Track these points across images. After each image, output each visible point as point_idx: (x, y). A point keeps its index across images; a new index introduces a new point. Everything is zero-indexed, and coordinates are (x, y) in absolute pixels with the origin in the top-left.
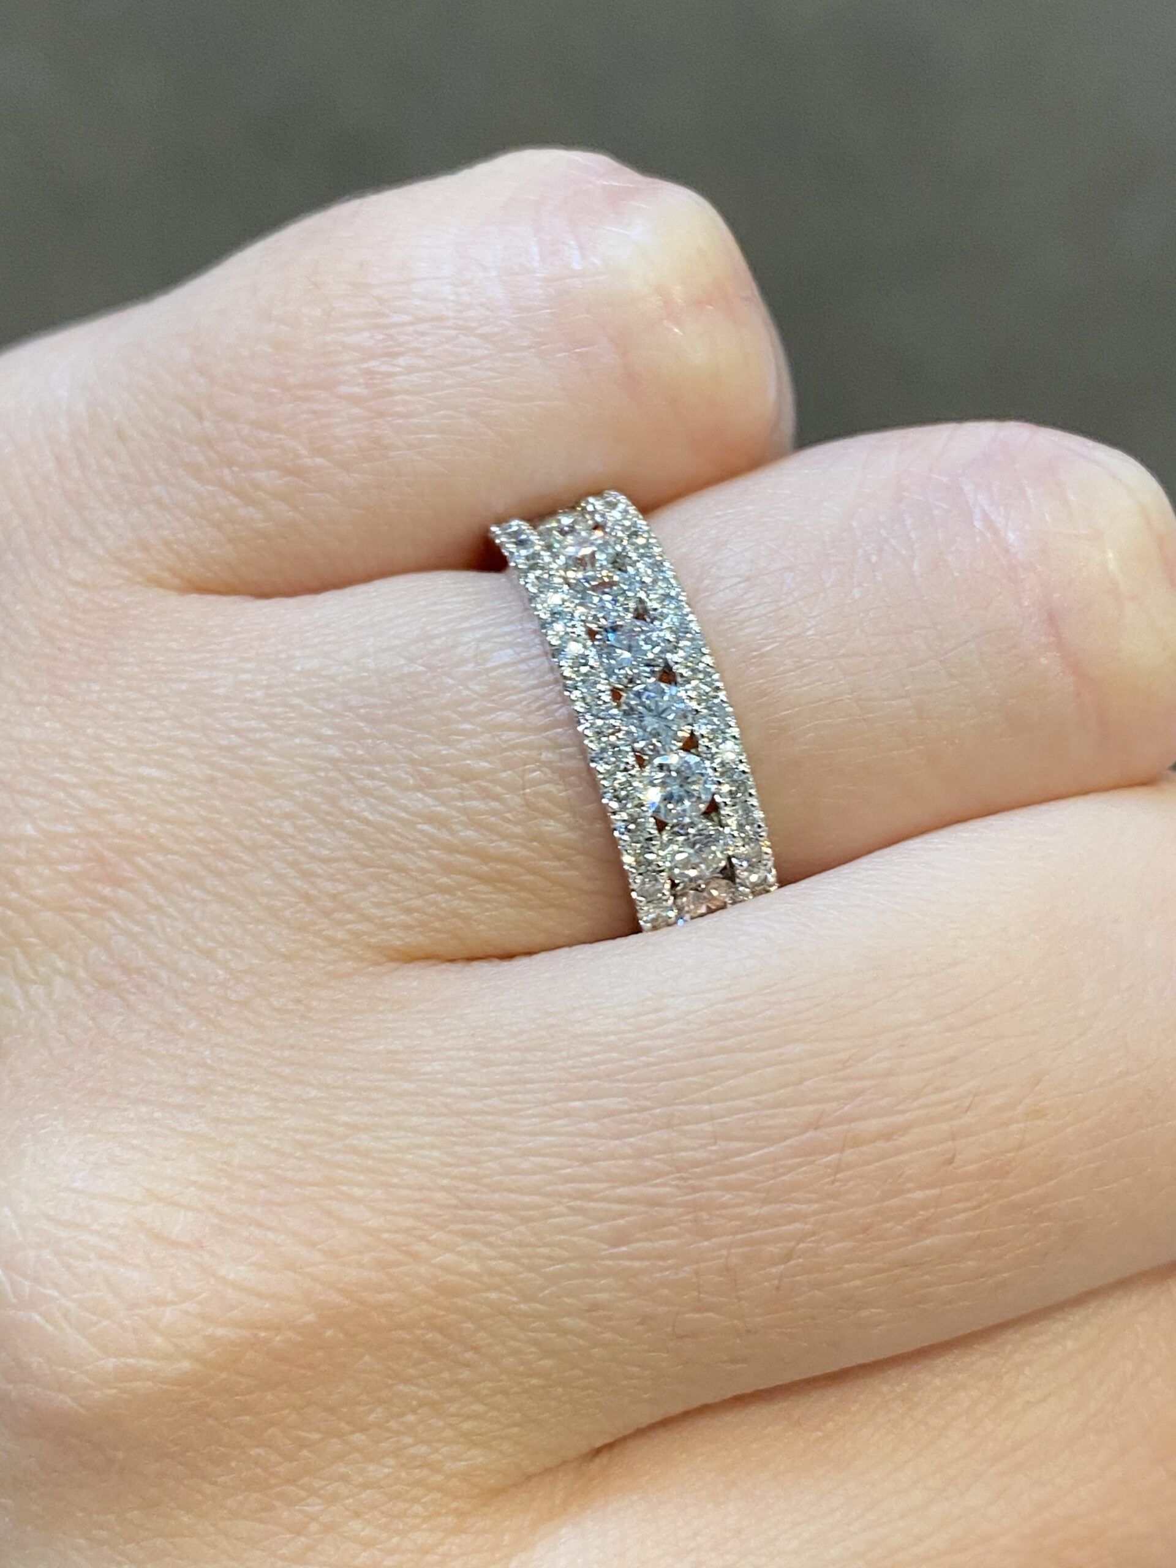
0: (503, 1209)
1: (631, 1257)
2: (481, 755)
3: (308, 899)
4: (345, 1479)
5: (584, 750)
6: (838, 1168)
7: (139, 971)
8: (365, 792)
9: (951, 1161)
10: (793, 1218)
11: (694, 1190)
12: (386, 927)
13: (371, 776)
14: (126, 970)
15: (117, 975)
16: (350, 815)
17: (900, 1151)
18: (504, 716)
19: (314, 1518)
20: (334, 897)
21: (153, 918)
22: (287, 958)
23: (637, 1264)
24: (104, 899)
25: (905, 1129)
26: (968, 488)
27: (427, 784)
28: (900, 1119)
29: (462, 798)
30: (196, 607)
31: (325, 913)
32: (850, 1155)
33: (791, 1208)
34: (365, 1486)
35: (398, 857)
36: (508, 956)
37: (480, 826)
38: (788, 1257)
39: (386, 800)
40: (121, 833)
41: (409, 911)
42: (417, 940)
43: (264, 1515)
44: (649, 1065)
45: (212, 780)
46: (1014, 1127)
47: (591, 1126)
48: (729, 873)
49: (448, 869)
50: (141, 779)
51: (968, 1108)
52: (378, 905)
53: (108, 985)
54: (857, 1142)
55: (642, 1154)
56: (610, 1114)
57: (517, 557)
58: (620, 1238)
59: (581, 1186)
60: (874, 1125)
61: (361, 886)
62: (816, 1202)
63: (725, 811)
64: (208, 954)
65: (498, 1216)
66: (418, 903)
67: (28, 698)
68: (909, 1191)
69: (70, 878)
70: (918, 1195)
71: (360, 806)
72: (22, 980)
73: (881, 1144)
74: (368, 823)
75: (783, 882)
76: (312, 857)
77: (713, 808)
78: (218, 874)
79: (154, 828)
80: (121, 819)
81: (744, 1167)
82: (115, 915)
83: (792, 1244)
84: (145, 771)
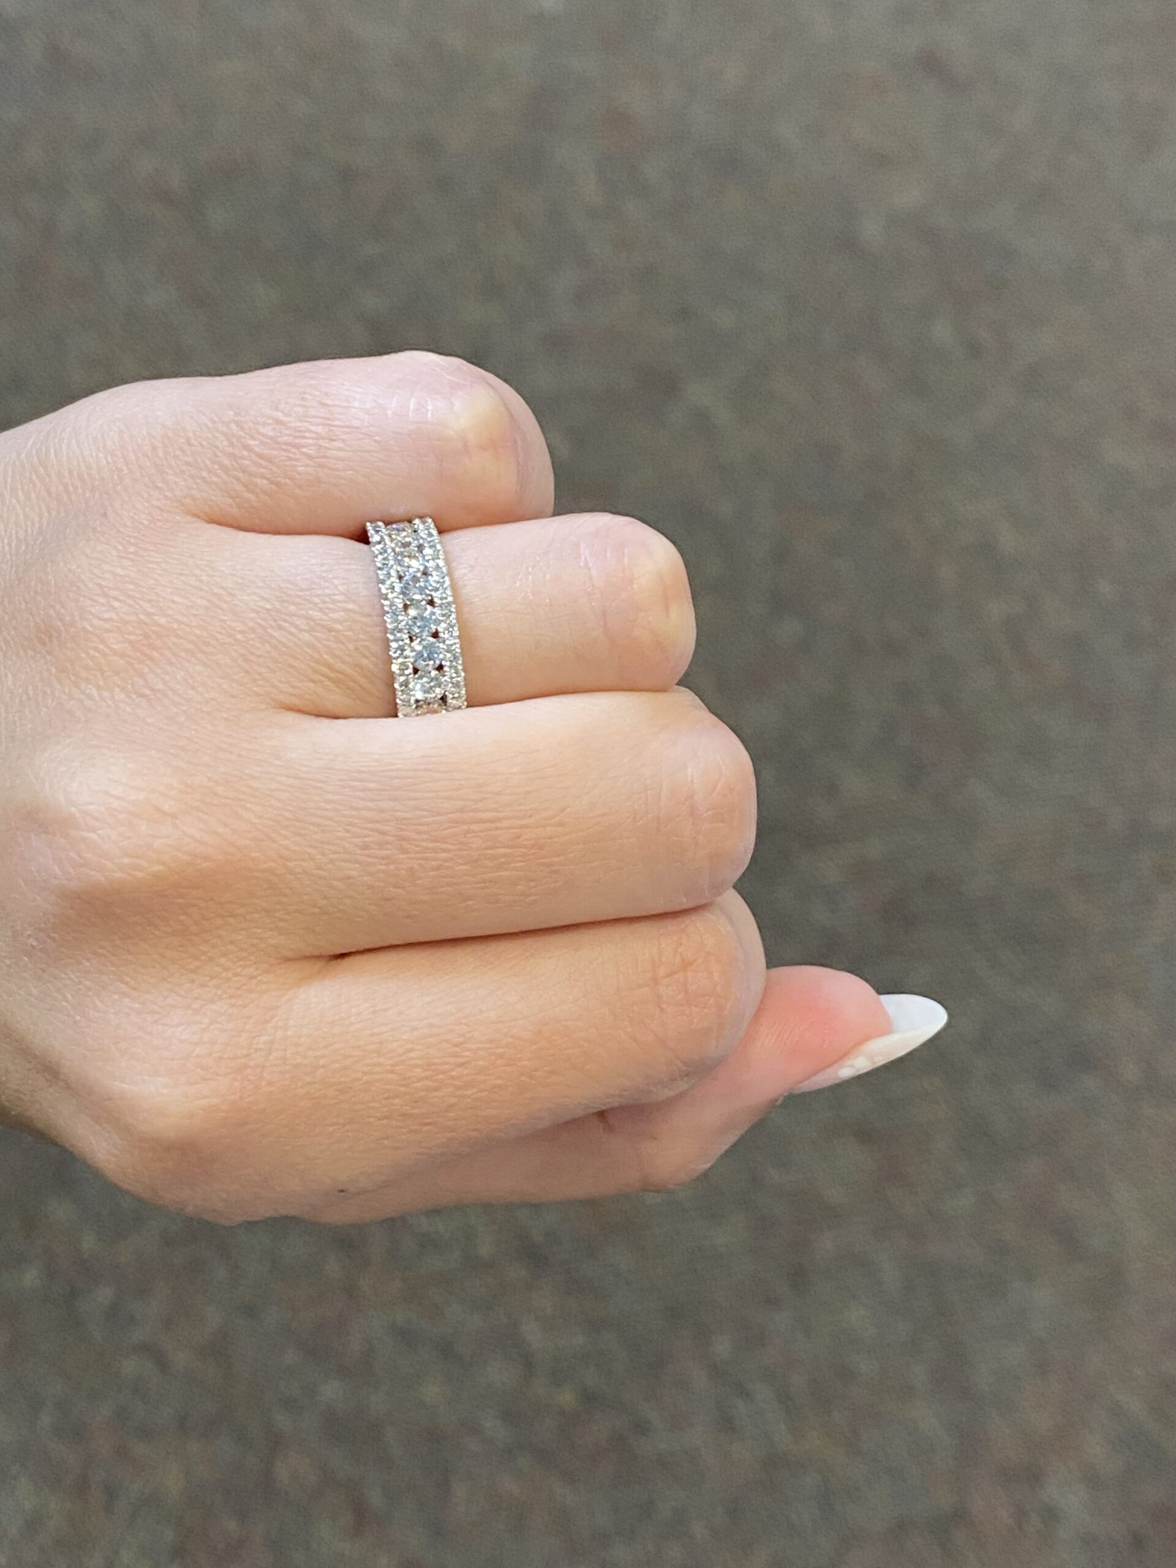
0: (314, 824)
1: (369, 856)
2: (341, 622)
3: (248, 672)
4: (220, 937)
5: (386, 628)
6: (468, 832)
7: (158, 690)
8: (281, 628)
9: (519, 837)
10: (444, 851)
11: (402, 830)
12: (281, 692)
13: (285, 621)
14: (152, 689)
15: (147, 692)
16: (272, 637)
17: (497, 829)
18: (351, 606)
19: (204, 953)
20: (260, 674)
21: (169, 668)
22: (234, 697)
23: (369, 860)
24: (145, 655)
25: (499, 820)
26: (582, 545)
27: (311, 630)
28: (501, 815)
29: (328, 640)
30: (215, 530)
31: (255, 681)
32: (474, 827)
33: (445, 846)
34: (231, 942)
35: (291, 661)
36: (337, 718)
37: (334, 656)
38: (438, 868)
39: (291, 634)
40: (160, 625)
41: (294, 687)
42: (295, 701)
43: (180, 949)
44: (392, 770)
45: (207, 608)
46: (549, 829)
47: (361, 794)
48: (443, 699)
49: (315, 671)
50: (173, 601)
51: (531, 816)
52: (281, 682)
53: (143, 696)
54: (480, 821)
55: (382, 811)
56: (370, 790)
57: (374, 538)
58: (366, 847)
59: (350, 820)
60: (489, 815)
61: (274, 672)
62: (455, 845)
63: (446, 669)
64: (193, 688)
65: (312, 828)
66: (300, 685)
67: (123, 555)
68: (497, 847)
69: (131, 642)
70: (502, 851)
71: (276, 634)
72: (99, 688)
73: (489, 825)
74: (281, 642)
75: (468, 706)
76: (252, 654)
77: (440, 668)
78: (204, 652)
79: (175, 626)
80: (163, 621)
81: (428, 824)
82: (148, 662)
83: (440, 862)
84: (176, 598)
